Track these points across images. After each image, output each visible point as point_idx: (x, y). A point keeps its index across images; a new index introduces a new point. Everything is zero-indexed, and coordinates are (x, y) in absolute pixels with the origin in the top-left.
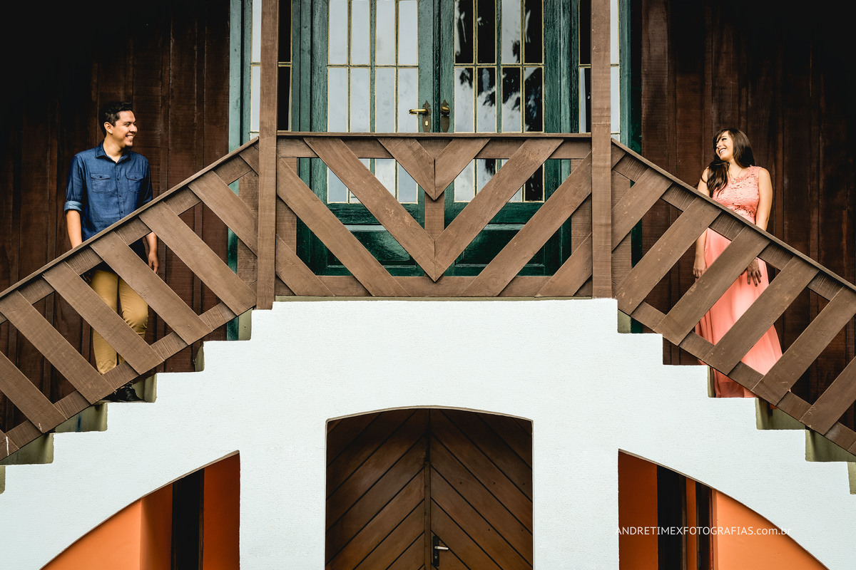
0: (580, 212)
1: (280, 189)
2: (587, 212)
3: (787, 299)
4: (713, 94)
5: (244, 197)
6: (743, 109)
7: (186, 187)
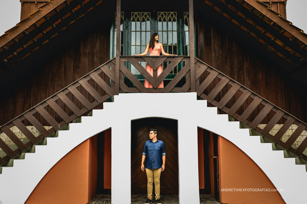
0: (188, 73)
1: (121, 68)
2: (189, 73)
3: (234, 92)
4: (213, 51)
5: (112, 70)
6: (220, 54)
7: (99, 68)
